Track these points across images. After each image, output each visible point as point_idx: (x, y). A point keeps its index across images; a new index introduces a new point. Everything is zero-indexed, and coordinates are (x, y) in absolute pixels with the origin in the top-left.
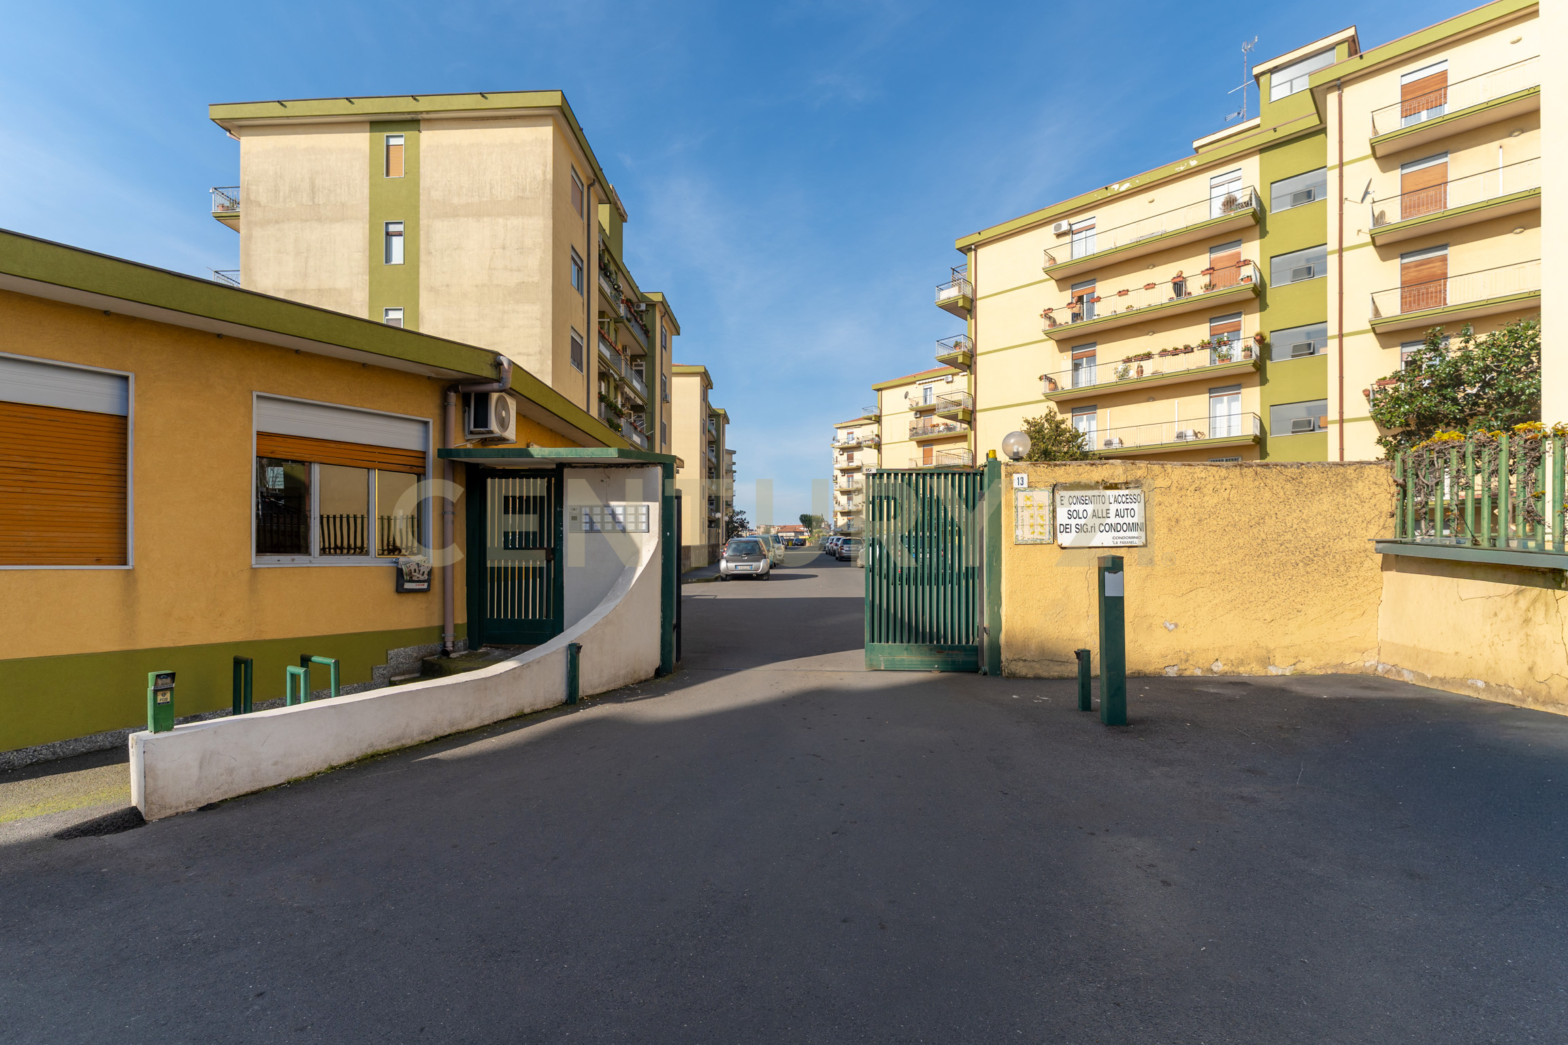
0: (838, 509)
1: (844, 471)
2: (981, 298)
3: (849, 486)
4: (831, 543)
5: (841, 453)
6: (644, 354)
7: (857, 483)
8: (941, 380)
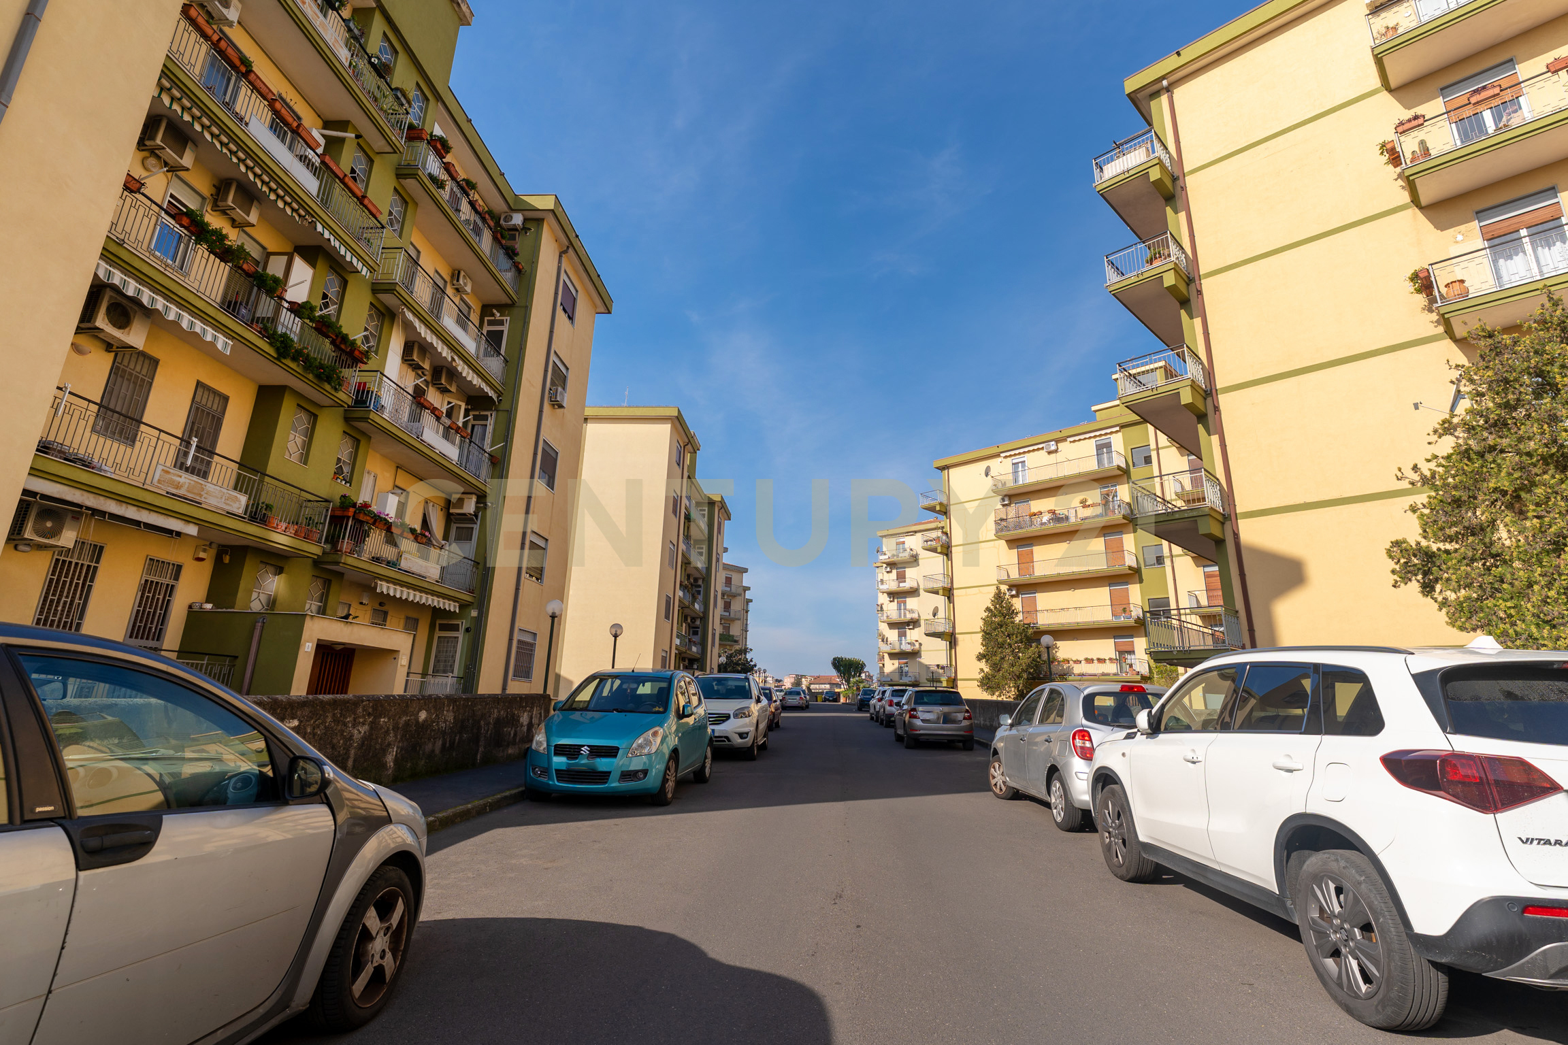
0: (885, 648)
1: (893, 595)
2: (1193, 172)
3: (900, 616)
4: (880, 700)
5: (888, 569)
6: (509, 302)
7: (912, 611)
8: (1038, 449)
